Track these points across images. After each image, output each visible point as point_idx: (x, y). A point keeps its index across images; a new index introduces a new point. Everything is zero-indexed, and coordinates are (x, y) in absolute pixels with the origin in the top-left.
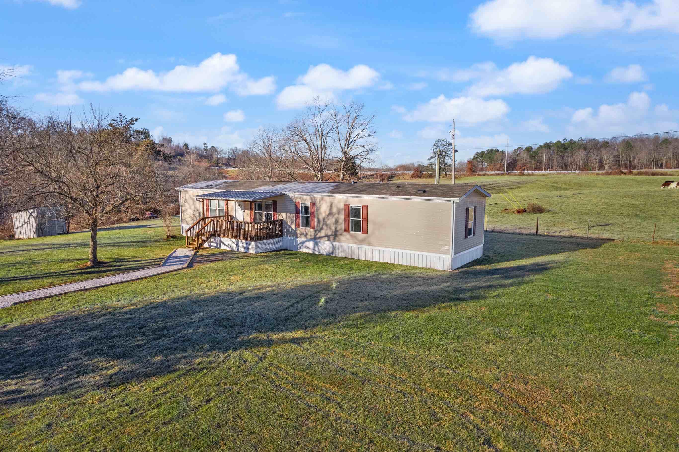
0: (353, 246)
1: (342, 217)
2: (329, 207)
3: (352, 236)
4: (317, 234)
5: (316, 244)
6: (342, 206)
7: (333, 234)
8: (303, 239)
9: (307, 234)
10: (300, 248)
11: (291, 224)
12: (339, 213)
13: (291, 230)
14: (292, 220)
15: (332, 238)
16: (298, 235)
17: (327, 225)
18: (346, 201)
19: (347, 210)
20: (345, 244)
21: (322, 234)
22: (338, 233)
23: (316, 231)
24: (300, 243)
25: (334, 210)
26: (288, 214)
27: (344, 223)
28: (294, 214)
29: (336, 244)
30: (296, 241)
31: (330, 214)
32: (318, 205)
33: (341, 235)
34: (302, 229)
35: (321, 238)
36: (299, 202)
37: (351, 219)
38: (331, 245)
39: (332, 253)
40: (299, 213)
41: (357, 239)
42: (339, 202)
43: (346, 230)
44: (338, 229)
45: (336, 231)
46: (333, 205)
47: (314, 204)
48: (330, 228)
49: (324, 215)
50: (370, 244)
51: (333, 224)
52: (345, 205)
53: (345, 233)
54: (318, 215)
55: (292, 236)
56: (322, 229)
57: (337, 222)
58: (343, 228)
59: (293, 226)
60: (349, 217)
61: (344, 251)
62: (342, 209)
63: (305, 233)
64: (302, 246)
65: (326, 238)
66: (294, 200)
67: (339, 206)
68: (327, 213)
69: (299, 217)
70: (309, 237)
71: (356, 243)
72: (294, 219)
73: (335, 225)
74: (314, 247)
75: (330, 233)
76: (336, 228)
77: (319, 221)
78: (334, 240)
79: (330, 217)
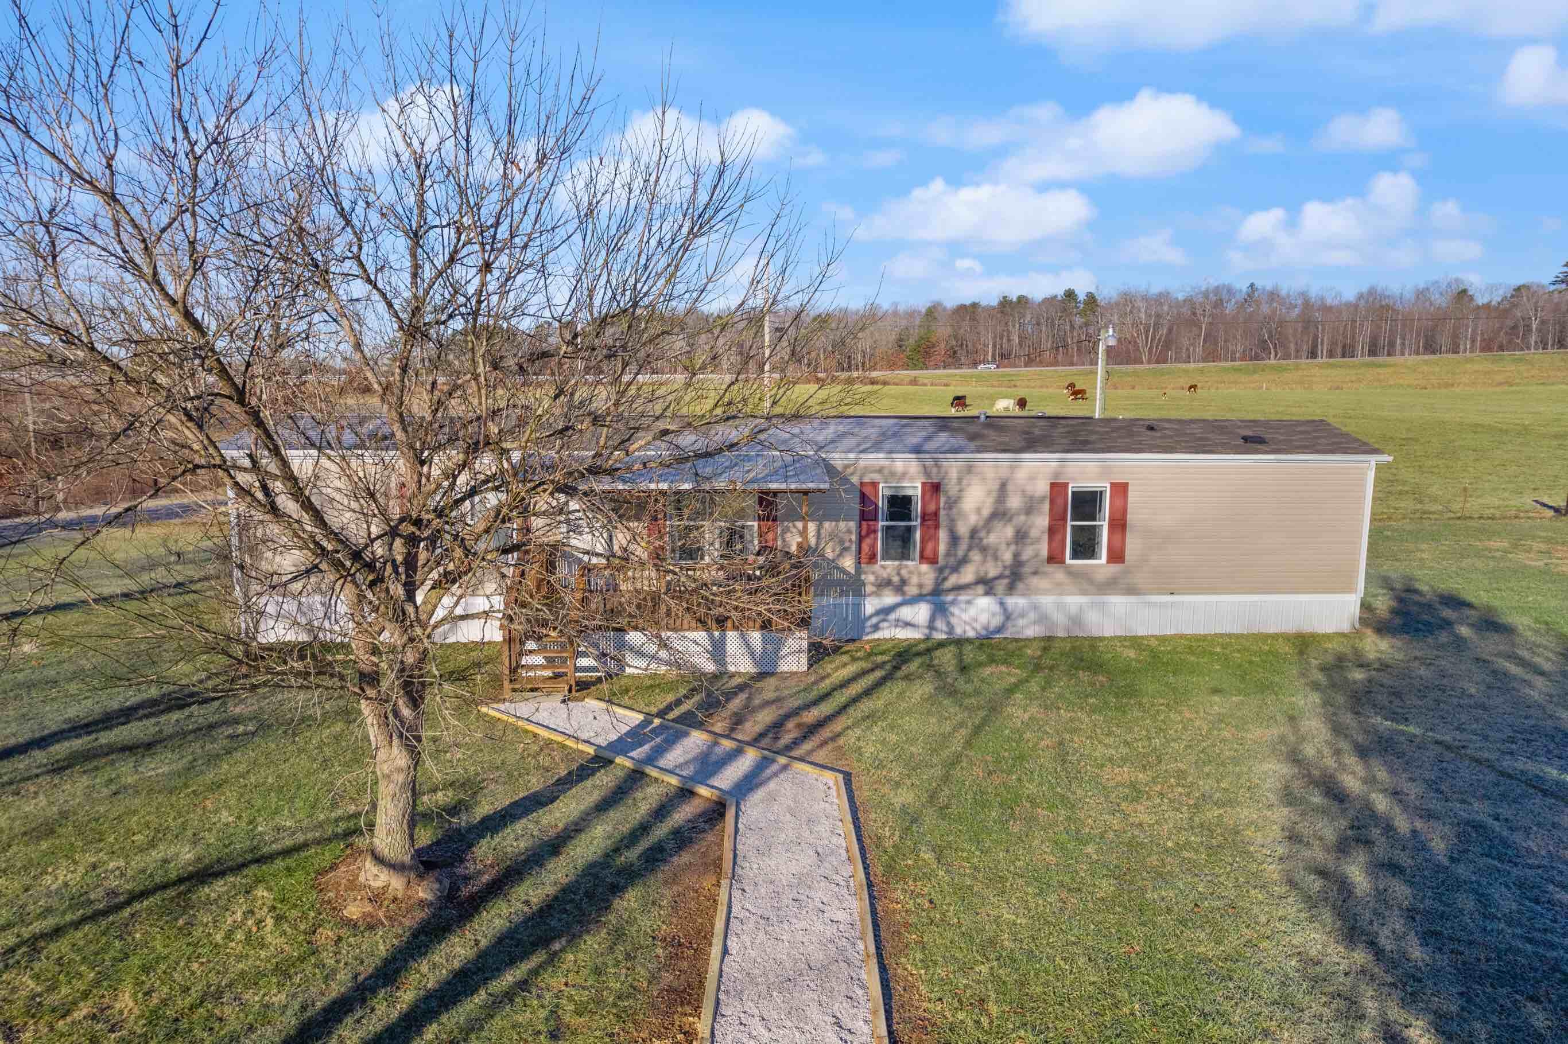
0: (1074, 601)
1: (1042, 521)
2: (994, 494)
3: (1071, 573)
4: (945, 579)
5: (940, 610)
6: (1042, 488)
7: (1007, 572)
8: (889, 599)
9: (904, 582)
10: (876, 628)
11: (840, 555)
12: (1029, 509)
13: (837, 575)
14: (841, 542)
15: (1001, 586)
16: (869, 589)
17: (984, 550)
18: (1057, 474)
19: (1060, 501)
20: (1047, 601)
21: (968, 575)
22: (1026, 570)
23: (941, 570)
24: (878, 613)
25: (1014, 502)
26: (827, 525)
27: (1046, 537)
28: (853, 525)
29: (1016, 602)
30: (858, 607)
31: (999, 514)
32: (951, 487)
33: (1035, 573)
34: (887, 567)
35: (959, 588)
36: (875, 485)
37: (1070, 523)
38: (996, 608)
39: (999, 630)
40: (876, 519)
41: (1091, 581)
42: (1032, 478)
43: (1055, 558)
44: (1024, 557)
45: (1018, 563)
46: (1010, 487)
47: (934, 488)
48: (996, 558)
49: (973, 519)
50: (1131, 590)
51: (1008, 544)
52: (1053, 485)
53: (1051, 568)
54: (952, 520)
55: (843, 593)
56: (964, 561)
57: (1021, 536)
58: (1044, 553)
59: (848, 563)
60: (1065, 519)
61: (1043, 619)
62: (1042, 499)
63: (896, 579)
64: (884, 620)
65: (980, 589)
66: (855, 480)
67: (1029, 488)
68: (986, 512)
69: (875, 532)
70: (912, 590)
71: (1084, 593)
72: (853, 537)
73: (1013, 547)
74: (932, 619)
75: (992, 573)
76: (1016, 555)
77: (954, 539)
78: (1011, 589)
79: (998, 525)
